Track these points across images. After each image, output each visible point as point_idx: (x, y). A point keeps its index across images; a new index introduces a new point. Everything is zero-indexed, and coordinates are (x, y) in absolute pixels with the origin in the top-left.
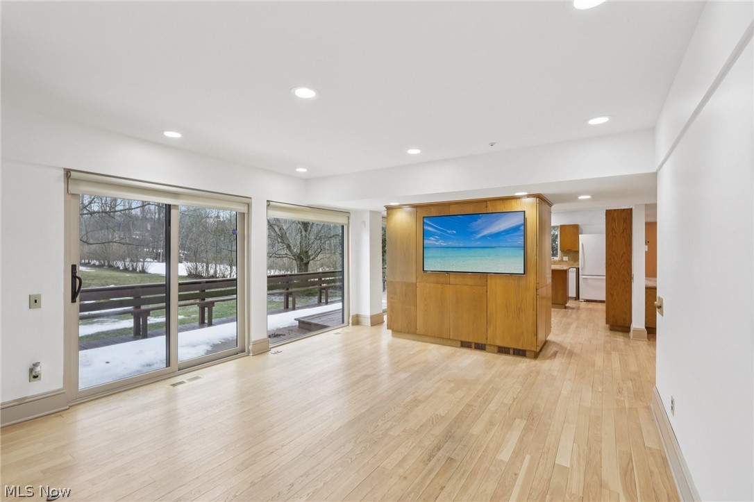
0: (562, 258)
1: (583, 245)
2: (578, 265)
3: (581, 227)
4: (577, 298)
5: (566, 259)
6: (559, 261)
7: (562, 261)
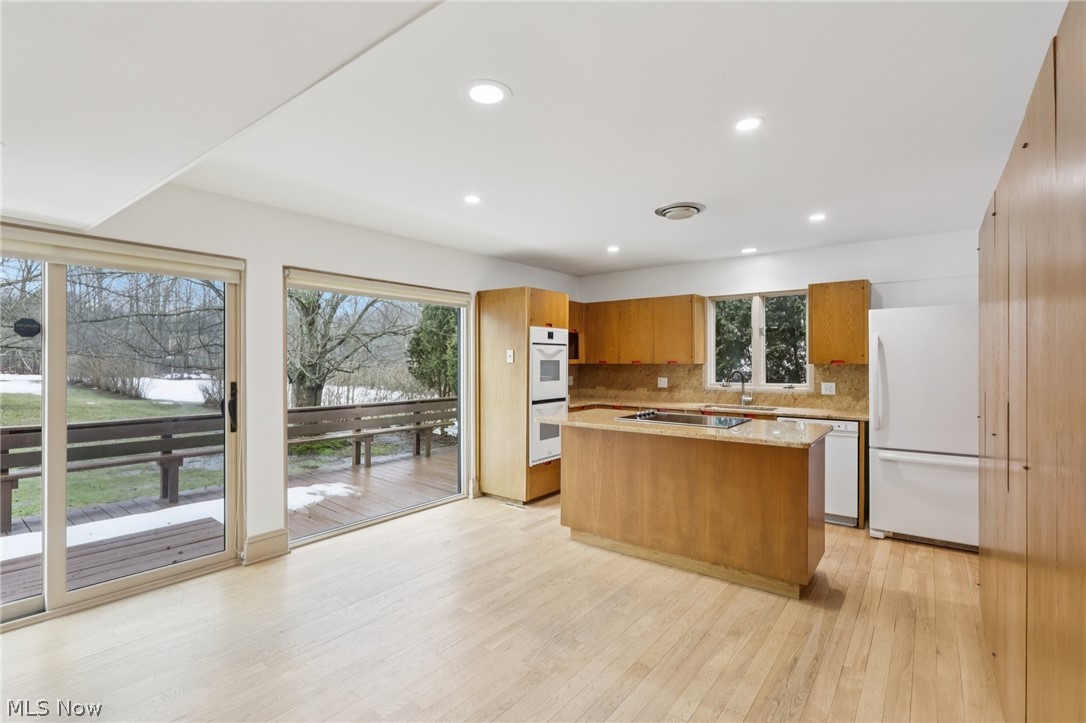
0: (818, 387)
1: (880, 345)
2: (866, 409)
3: (877, 288)
4: (863, 520)
5: (828, 388)
6: (809, 396)
7: (816, 395)
